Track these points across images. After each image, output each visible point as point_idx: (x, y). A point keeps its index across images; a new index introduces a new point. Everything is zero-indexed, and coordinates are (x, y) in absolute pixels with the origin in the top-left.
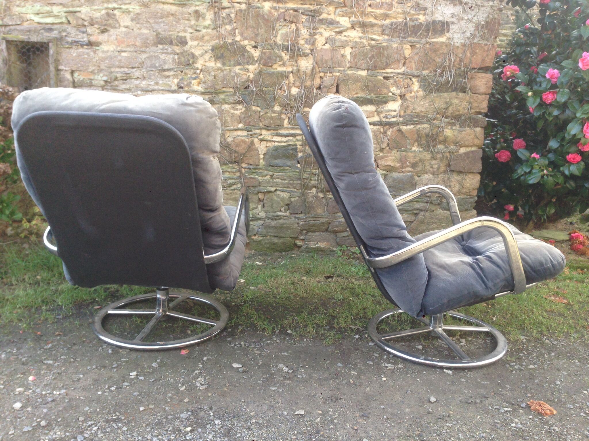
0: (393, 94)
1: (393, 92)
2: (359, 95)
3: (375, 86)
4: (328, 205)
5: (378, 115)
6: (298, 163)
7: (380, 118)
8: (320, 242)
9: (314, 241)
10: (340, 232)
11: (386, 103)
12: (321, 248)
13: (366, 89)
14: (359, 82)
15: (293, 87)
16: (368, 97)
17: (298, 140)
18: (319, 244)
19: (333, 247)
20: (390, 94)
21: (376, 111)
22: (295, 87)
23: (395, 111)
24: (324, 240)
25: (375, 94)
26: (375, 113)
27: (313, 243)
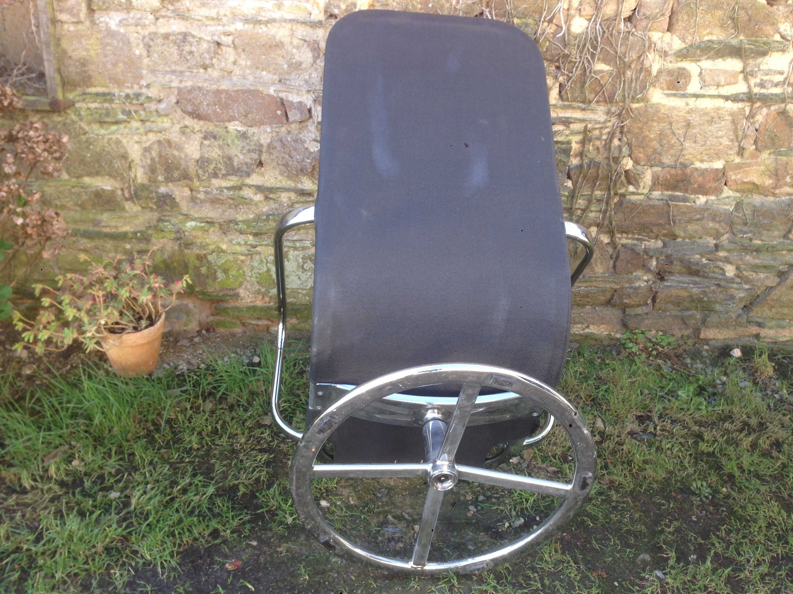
0: (783, 37)
1: (784, 33)
2: (714, 38)
3: (750, 20)
4: (617, 257)
5: (746, 79)
6: (569, 177)
7: (749, 87)
8: (593, 324)
9: (582, 323)
10: (632, 306)
11: (764, 54)
12: (595, 334)
13: (732, 25)
14: (721, 8)
15: (577, 17)
16: (734, 42)
17: (573, 133)
18: (591, 327)
19: (617, 332)
20: (777, 37)
21: (742, 72)
22: (581, 16)
23: (781, 73)
24: (602, 321)
25: (747, 36)
26: (741, 76)
27: (579, 326)
